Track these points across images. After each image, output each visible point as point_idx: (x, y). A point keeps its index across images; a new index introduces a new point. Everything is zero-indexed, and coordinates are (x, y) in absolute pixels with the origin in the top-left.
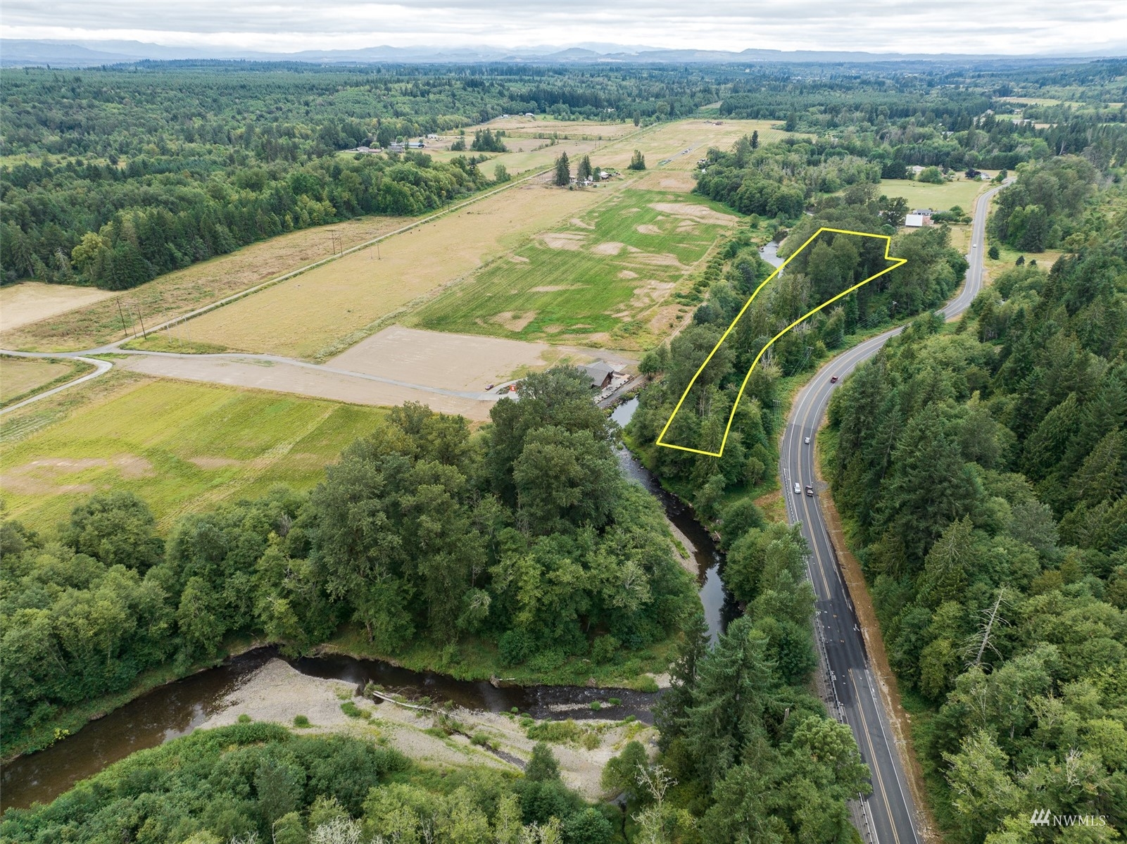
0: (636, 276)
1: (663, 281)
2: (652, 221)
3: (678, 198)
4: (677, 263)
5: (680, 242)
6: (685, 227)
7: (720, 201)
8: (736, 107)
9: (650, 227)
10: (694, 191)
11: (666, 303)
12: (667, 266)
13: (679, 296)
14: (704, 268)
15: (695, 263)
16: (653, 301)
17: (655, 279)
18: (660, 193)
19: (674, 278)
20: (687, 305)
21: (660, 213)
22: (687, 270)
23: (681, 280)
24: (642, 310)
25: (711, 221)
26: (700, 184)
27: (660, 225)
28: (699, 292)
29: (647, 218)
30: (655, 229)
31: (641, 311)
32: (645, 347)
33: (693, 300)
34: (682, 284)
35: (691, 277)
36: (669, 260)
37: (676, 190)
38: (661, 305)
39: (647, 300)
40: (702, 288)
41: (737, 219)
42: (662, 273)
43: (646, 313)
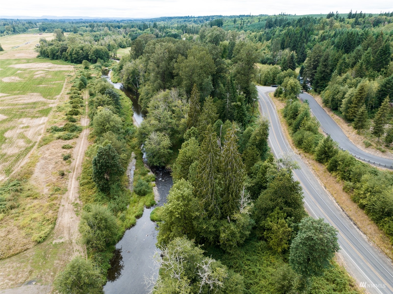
0: (5, 117)
1: (33, 117)
2: (13, 74)
3: (28, 61)
4: (42, 99)
5: (39, 84)
6: (39, 75)
7: (57, 59)
8: (47, 28)
9: (13, 78)
10: (39, 56)
11: (45, 142)
12: (34, 103)
13: (56, 130)
14: (67, 99)
15: (58, 96)
16: (29, 141)
17: (26, 116)
18: (16, 60)
19: (45, 112)
20: (69, 139)
21: (19, 69)
22: (53, 104)
23: (51, 113)
24: (18, 157)
25: (57, 69)
26: (41, 52)
27: (20, 76)
28: (74, 121)
29: (9, 73)
30: (17, 78)
31: (17, 160)
32: (36, 236)
33: (73, 131)
34: (54, 117)
35: (59, 109)
36: (35, 98)
37: (26, 58)
38: (40, 145)
39: (22, 143)
40: (74, 117)
41: (73, 66)
42: (32, 110)
43: (24, 162)
